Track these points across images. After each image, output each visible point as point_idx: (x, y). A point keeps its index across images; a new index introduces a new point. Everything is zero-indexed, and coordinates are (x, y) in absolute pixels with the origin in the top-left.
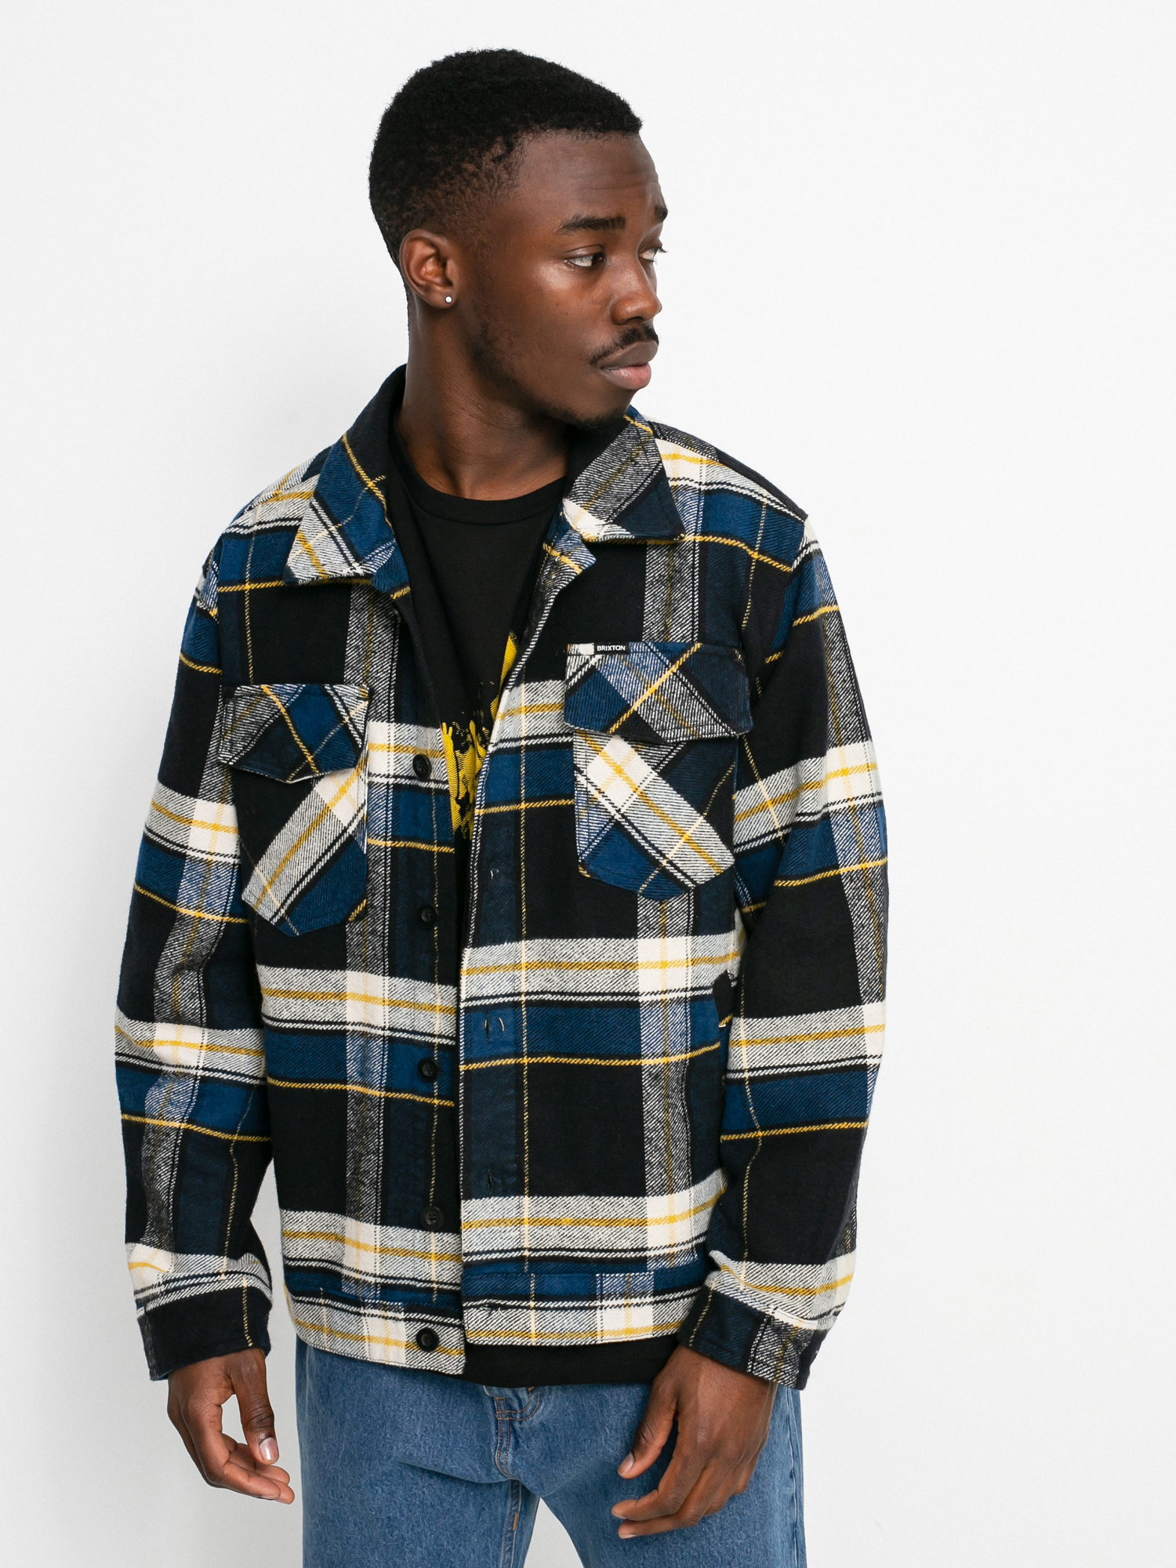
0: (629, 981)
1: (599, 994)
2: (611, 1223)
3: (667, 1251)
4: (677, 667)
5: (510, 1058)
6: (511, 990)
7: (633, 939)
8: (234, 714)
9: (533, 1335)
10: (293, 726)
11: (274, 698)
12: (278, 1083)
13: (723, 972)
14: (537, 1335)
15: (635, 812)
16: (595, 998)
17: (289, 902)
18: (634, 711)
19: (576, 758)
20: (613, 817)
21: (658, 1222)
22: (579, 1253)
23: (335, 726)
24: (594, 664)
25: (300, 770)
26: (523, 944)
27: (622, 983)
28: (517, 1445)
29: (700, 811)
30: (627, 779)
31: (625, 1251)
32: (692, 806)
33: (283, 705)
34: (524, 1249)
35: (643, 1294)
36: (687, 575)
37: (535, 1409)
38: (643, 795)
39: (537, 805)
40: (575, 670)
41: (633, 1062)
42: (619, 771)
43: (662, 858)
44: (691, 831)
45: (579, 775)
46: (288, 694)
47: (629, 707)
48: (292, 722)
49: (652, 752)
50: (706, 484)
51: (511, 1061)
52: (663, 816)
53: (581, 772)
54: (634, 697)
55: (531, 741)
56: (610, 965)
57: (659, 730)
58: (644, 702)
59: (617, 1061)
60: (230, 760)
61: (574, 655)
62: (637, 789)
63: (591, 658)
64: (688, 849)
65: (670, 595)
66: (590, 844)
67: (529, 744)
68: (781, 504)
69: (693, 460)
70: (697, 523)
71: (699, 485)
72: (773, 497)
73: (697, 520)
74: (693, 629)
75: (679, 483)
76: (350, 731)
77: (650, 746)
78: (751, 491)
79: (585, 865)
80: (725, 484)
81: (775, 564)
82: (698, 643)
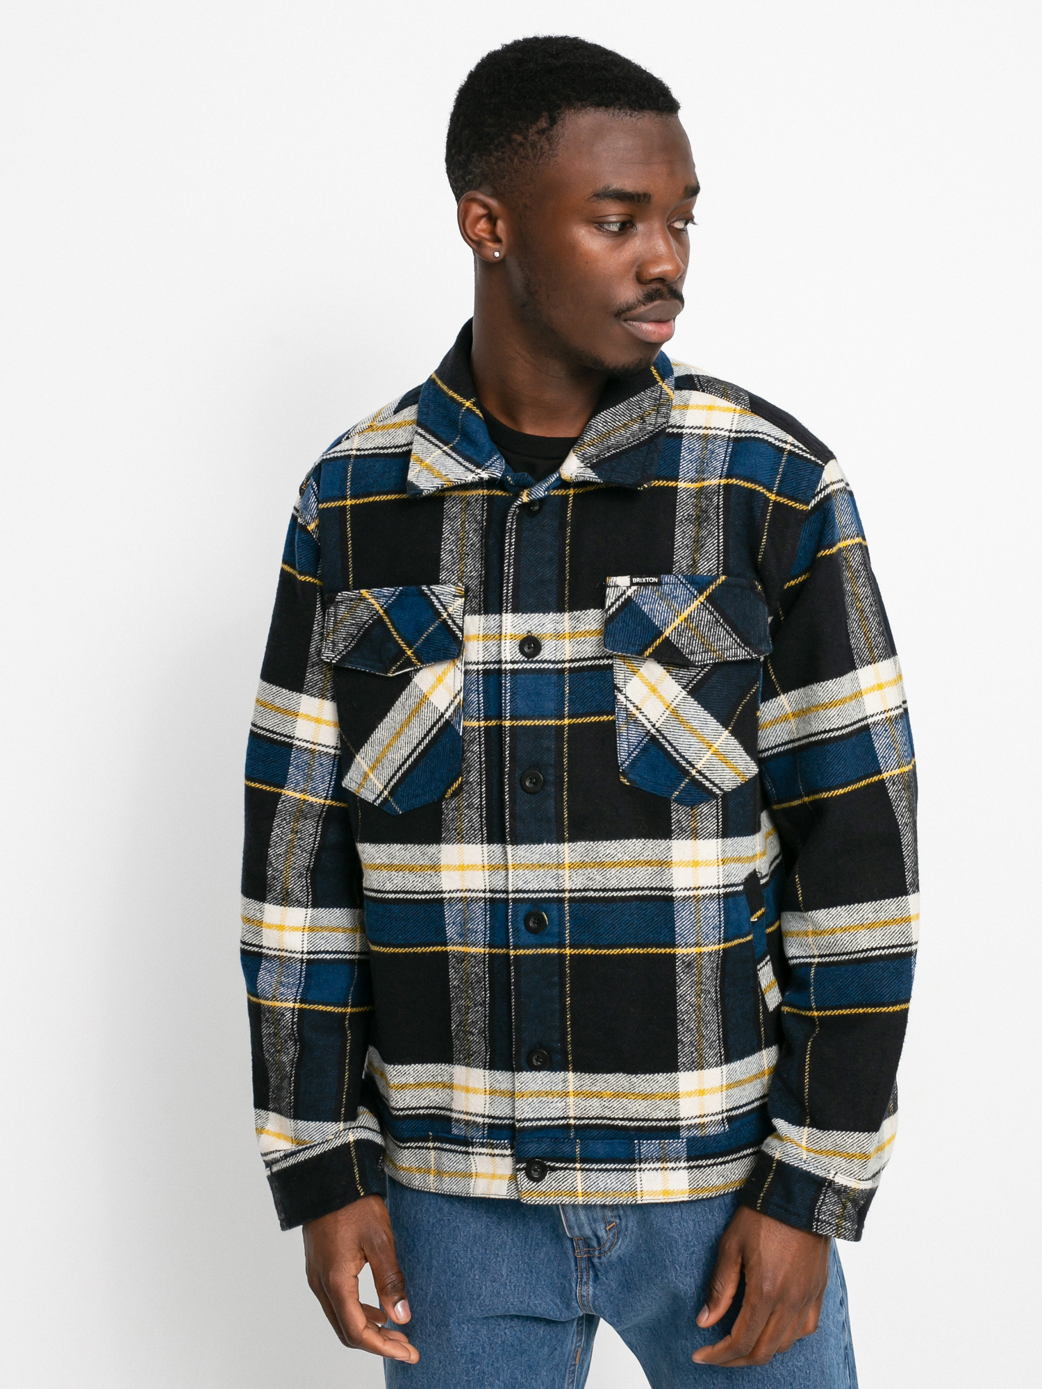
0: (664, 878)
1: (639, 889)
2: (646, 1097)
3: (698, 1121)
4: (705, 597)
5: (553, 947)
6: (555, 887)
7: (668, 840)
8: (336, 618)
9: (580, 1194)
10: (392, 624)
11: (373, 601)
12: (383, 950)
13: (752, 870)
14: (585, 1194)
15: (668, 727)
16: (635, 893)
17: (392, 783)
18: (666, 637)
19: (616, 678)
20: (649, 731)
21: (689, 1094)
22: (618, 1121)
23: (434, 622)
24: (630, 595)
25: (401, 664)
26: (566, 847)
27: (659, 879)
28: (596, 1277)
29: (725, 726)
30: (660, 697)
31: (660, 1120)
32: (718, 722)
33: (381, 607)
34: (570, 1118)
35: (677, 1159)
36: (713, 515)
37: (613, 1245)
38: (675, 712)
39: (580, 721)
40: (613, 601)
41: (668, 950)
42: (654, 690)
43: (691, 768)
44: (718, 744)
45: (618, 694)
46: (385, 596)
47: (661, 633)
48: (391, 621)
49: (682, 673)
50: (736, 432)
51: (555, 951)
52: (693, 731)
53: (621, 691)
54: (666, 625)
55: (574, 664)
56: (649, 863)
57: (688, 654)
58: (675, 629)
59: (654, 949)
60: (333, 659)
61: (612, 586)
62: (669, 706)
63: (628, 589)
64: (716, 761)
65: (697, 532)
66: (630, 755)
67: (572, 666)
68: (804, 448)
69: (727, 410)
70: (723, 468)
71: (729, 432)
72: (797, 443)
73: (723, 465)
74: (718, 564)
75: (710, 432)
76: (450, 625)
77: (680, 668)
78: (776, 439)
79: (624, 774)
80: (753, 432)
81: (791, 503)
82: (724, 575)
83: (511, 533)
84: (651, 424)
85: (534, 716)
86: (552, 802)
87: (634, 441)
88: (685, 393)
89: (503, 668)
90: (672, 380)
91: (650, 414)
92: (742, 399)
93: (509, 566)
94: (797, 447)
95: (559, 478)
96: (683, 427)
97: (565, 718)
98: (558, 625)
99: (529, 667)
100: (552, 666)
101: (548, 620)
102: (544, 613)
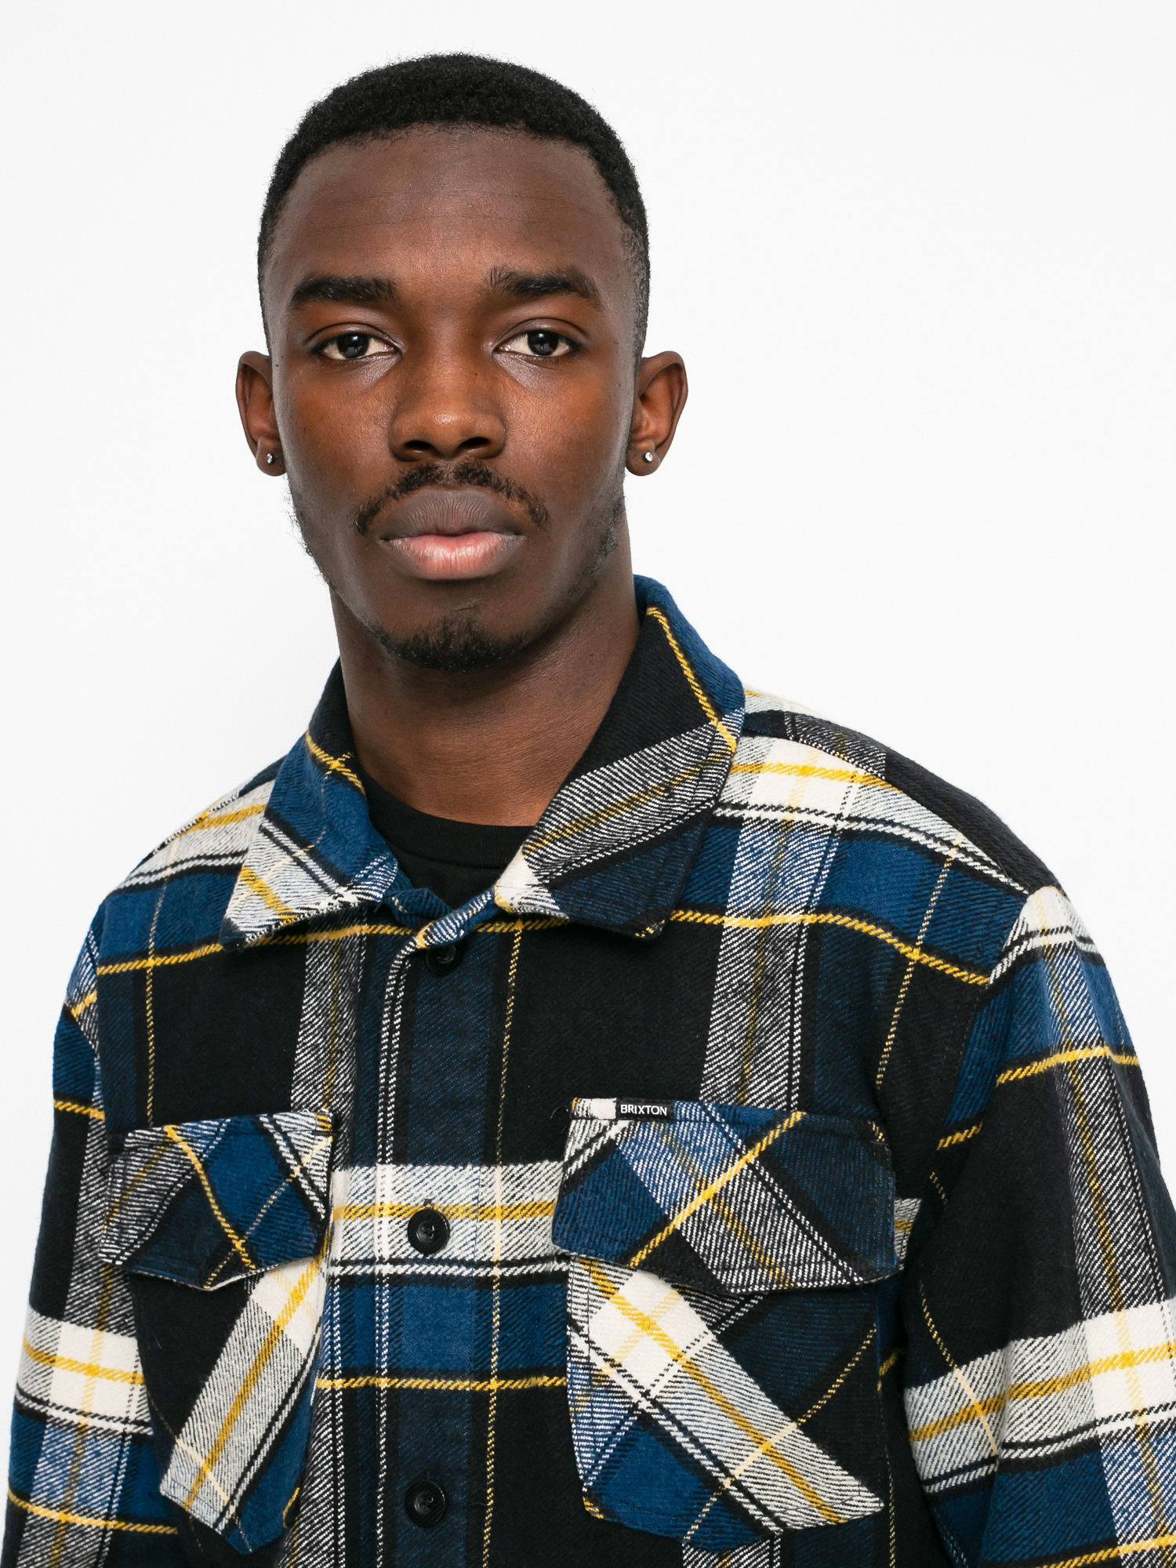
4: (757, 1154)
10: (212, 1191)
11: (183, 1146)
15: (678, 1395)
17: (240, 1493)
18: (675, 1230)
19: (570, 1301)
20: (636, 1406)
24: (613, 1137)
25: (226, 1266)
29: (791, 1413)
30: (662, 1339)
32: (774, 1403)
33: (198, 1159)
36: (783, 985)
38: (691, 1367)
39: (519, 1385)
40: (580, 1147)
42: (648, 1326)
43: (723, 1476)
44: (775, 1440)
45: (574, 1334)
46: (205, 1137)
47: (666, 1221)
48: (212, 1183)
50: (850, 819)
52: (726, 1407)
53: (578, 1329)
54: (677, 1205)
55: (512, 1270)
57: (717, 1270)
58: (694, 1215)
60: (117, 1258)
61: (582, 1118)
62: (679, 1357)
63: (611, 1125)
64: (770, 1468)
65: (754, 1019)
66: (598, 1455)
67: (507, 1274)
68: (987, 858)
69: (839, 775)
70: (813, 891)
71: (836, 819)
72: (971, 847)
73: (815, 885)
74: (790, 1086)
75: (797, 817)
76: (304, 1190)
78: (928, 837)
79: (592, 1497)
80: (883, 821)
81: (952, 970)
82: (799, 1110)
83: (394, 1006)
84: (683, 801)
85: (431, 1370)
86: (460, 1546)
87: (645, 834)
88: (761, 742)
89: (377, 1272)
90: (737, 718)
91: (684, 781)
92: (871, 757)
93: (388, 1071)
94: (972, 854)
95: (491, 905)
96: (745, 806)
97: (492, 1377)
98: (482, 1190)
99: (425, 1273)
100: (466, 1272)
101: (463, 1179)
102: (456, 1166)
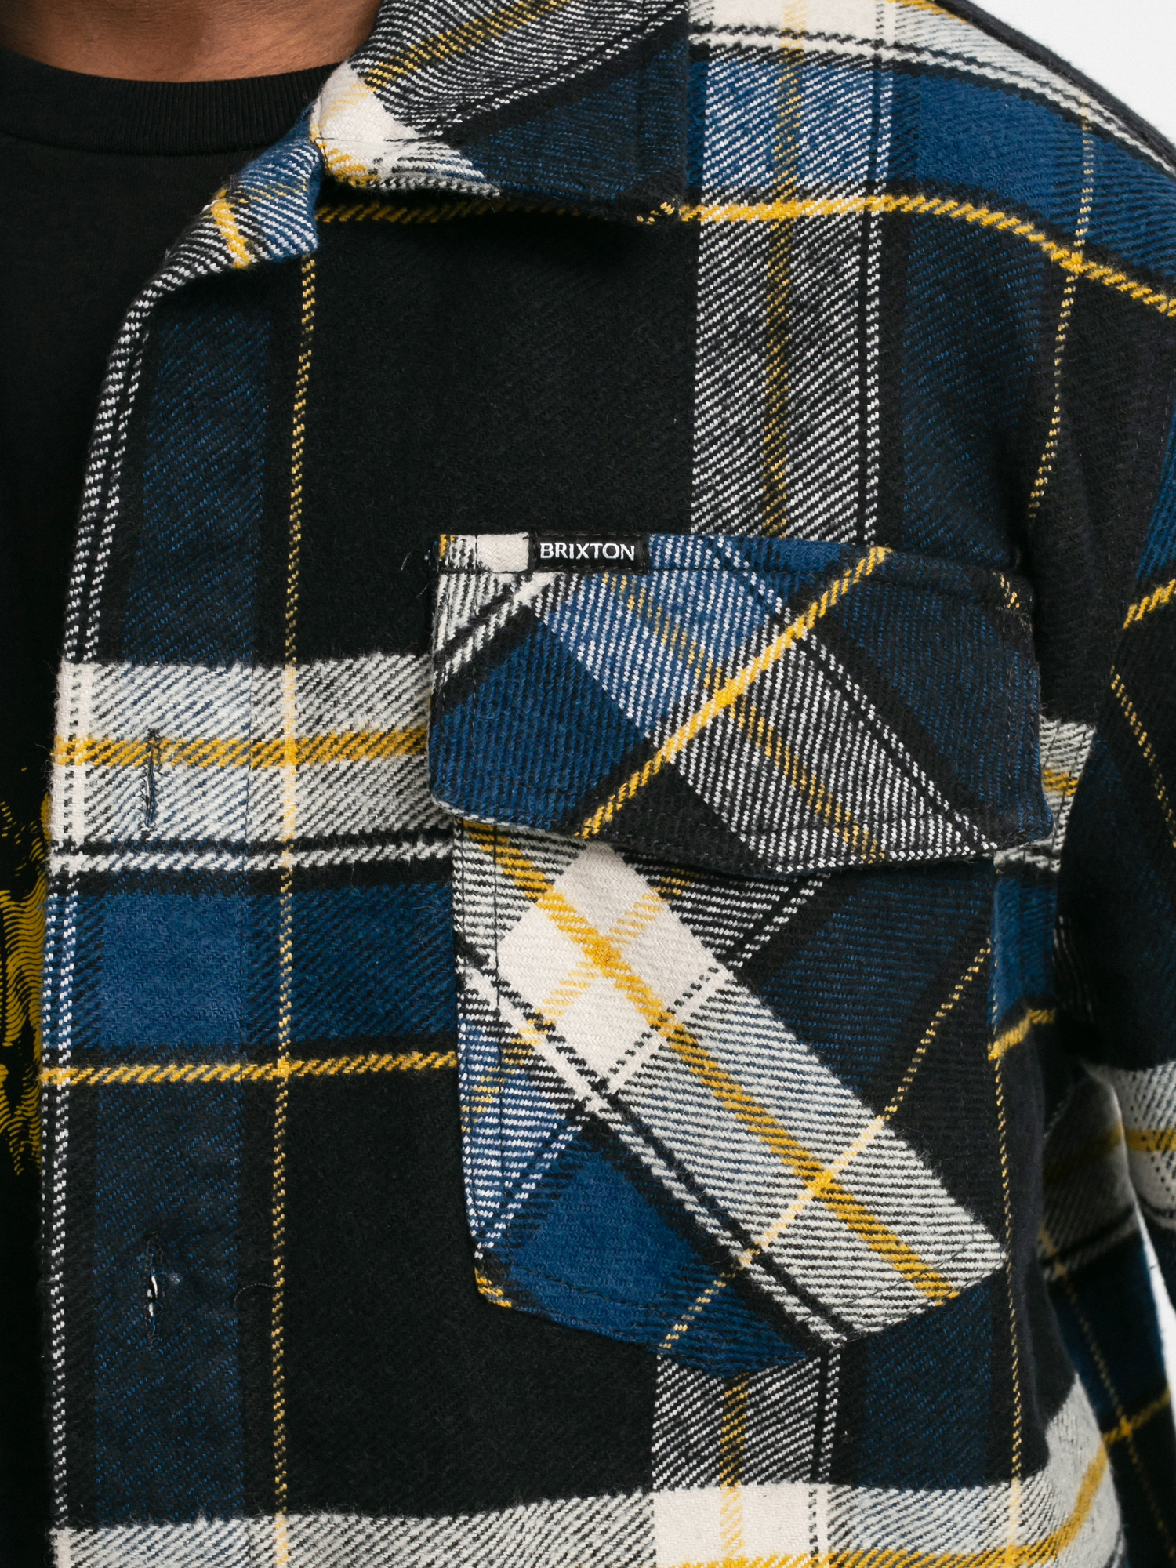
4: (811, 623)
7: (637, 1495)
15: (657, 1092)
18: (666, 764)
19: (462, 913)
20: (580, 1107)
24: (527, 603)
26: (280, 1527)
29: (874, 1098)
32: (845, 1084)
36: (839, 318)
38: (684, 1042)
39: (329, 1067)
40: (463, 622)
42: (605, 956)
43: (738, 1244)
44: (841, 1163)
45: (472, 971)
47: (647, 750)
49: (720, 902)
50: (902, 48)
52: (750, 1112)
53: (479, 961)
54: (669, 720)
55: (314, 856)
57: (748, 833)
58: (701, 735)
62: (662, 1019)
63: (518, 581)
64: (829, 1224)
66: (509, 1195)
67: (305, 865)
70: (873, 154)
71: (875, 47)
74: (862, 502)
75: (806, 46)
77: (712, 884)
78: (1042, 85)
79: (493, 1267)
81: (1139, 292)
82: (881, 545)
85: (162, 1048)
86: (228, 1364)
89: (56, 870)
94: (1112, 121)
96: (707, 29)
97: (278, 1055)
98: (255, 711)
99: (145, 867)
100: (231, 863)
101: (222, 690)
102: (211, 666)
